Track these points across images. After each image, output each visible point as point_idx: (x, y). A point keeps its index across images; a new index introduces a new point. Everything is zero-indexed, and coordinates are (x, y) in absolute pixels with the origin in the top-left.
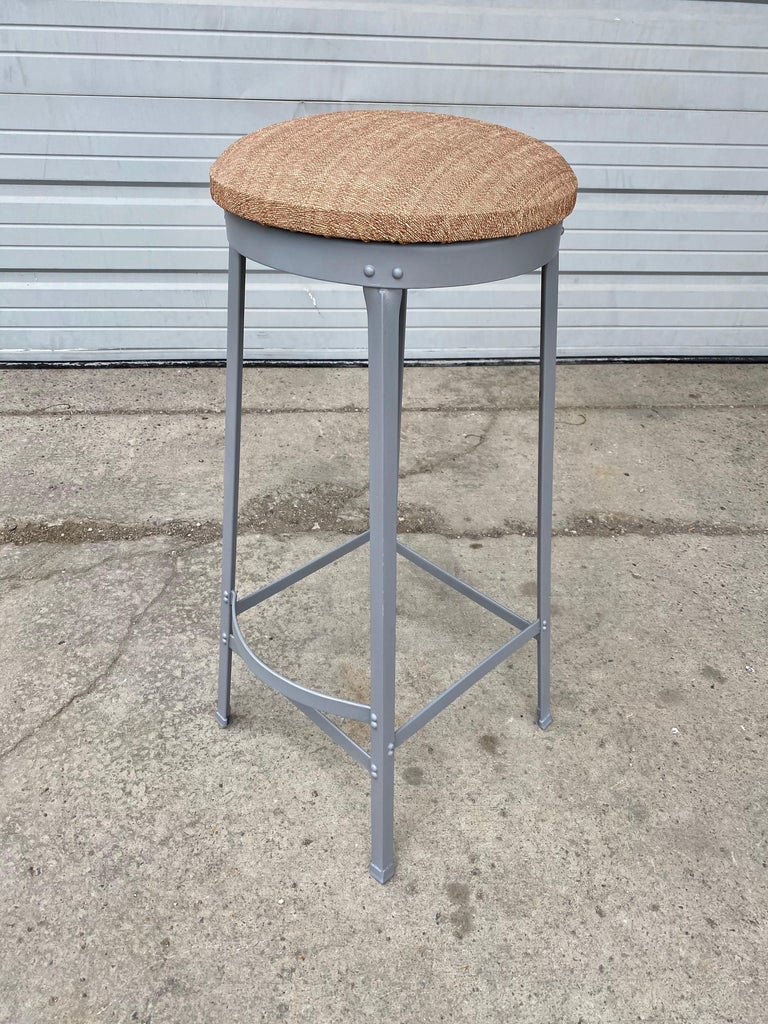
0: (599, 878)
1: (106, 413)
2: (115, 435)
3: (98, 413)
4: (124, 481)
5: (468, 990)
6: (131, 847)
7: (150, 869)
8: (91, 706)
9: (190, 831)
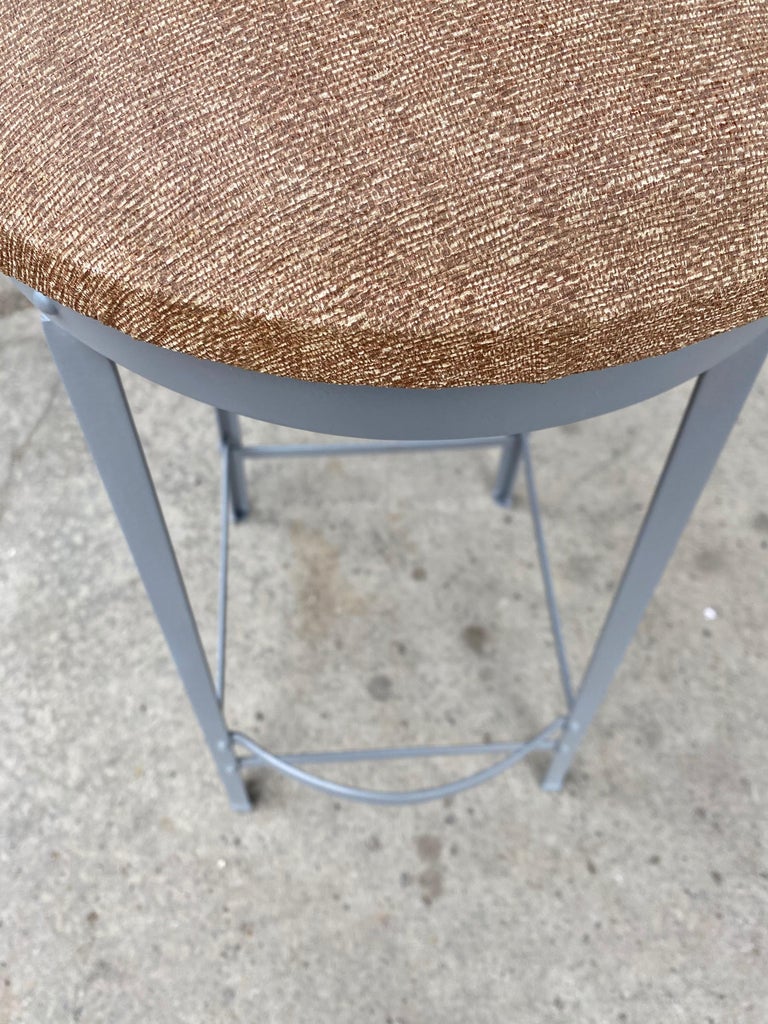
5: (434, 966)
6: (42, 794)
7: (67, 823)
9: (110, 772)
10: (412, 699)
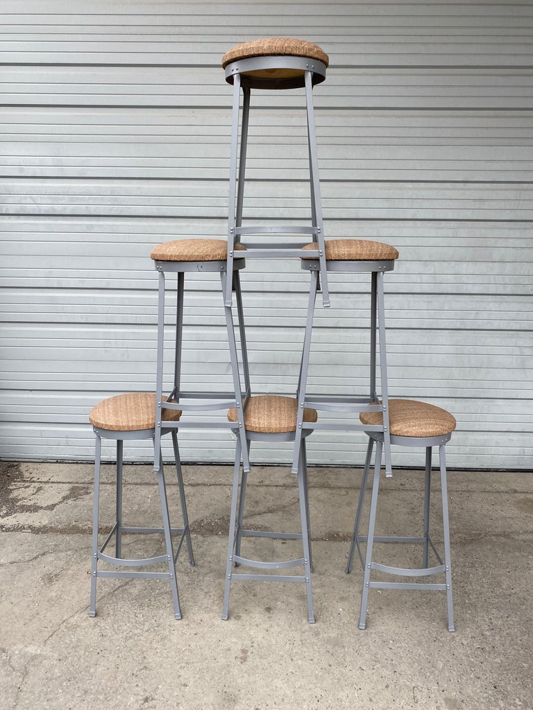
0: (295, 651)
1: (141, 484)
2: (143, 493)
3: (137, 484)
4: (145, 512)
5: (241, 676)
6: (136, 631)
7: (141, 638)
8: (126, 590)
9: (156, 628)
10: (247, 621)
